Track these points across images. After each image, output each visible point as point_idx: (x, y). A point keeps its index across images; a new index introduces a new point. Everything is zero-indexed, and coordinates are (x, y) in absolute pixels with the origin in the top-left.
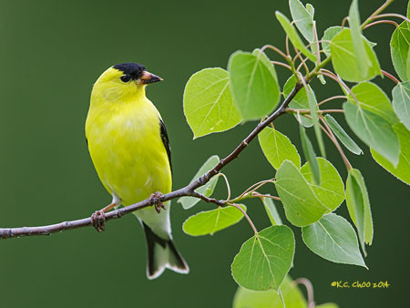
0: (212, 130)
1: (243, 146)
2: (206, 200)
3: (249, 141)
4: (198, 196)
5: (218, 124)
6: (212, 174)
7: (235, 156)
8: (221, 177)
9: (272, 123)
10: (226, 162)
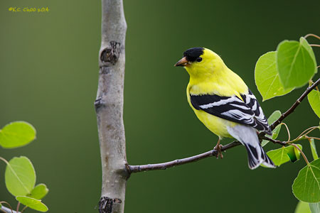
0: (275, 95)
1: (298, 104)
2: (274, 142)
3: (301, 100)
4: (267, 139)
5: (279, 90)
6: (277, 123)
7: (292, 110)
8: (283, 126)
9: (317, 87)
10: (286, 115)
